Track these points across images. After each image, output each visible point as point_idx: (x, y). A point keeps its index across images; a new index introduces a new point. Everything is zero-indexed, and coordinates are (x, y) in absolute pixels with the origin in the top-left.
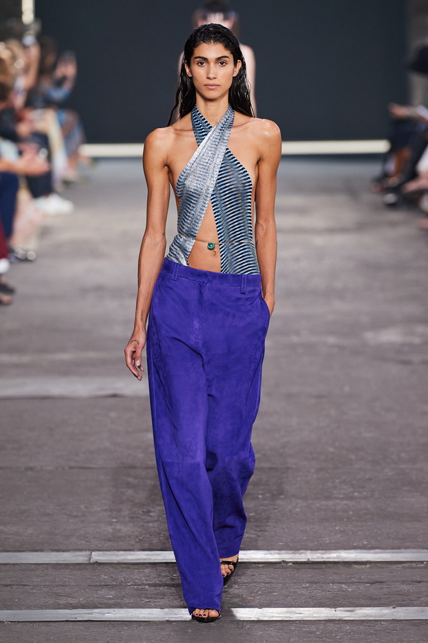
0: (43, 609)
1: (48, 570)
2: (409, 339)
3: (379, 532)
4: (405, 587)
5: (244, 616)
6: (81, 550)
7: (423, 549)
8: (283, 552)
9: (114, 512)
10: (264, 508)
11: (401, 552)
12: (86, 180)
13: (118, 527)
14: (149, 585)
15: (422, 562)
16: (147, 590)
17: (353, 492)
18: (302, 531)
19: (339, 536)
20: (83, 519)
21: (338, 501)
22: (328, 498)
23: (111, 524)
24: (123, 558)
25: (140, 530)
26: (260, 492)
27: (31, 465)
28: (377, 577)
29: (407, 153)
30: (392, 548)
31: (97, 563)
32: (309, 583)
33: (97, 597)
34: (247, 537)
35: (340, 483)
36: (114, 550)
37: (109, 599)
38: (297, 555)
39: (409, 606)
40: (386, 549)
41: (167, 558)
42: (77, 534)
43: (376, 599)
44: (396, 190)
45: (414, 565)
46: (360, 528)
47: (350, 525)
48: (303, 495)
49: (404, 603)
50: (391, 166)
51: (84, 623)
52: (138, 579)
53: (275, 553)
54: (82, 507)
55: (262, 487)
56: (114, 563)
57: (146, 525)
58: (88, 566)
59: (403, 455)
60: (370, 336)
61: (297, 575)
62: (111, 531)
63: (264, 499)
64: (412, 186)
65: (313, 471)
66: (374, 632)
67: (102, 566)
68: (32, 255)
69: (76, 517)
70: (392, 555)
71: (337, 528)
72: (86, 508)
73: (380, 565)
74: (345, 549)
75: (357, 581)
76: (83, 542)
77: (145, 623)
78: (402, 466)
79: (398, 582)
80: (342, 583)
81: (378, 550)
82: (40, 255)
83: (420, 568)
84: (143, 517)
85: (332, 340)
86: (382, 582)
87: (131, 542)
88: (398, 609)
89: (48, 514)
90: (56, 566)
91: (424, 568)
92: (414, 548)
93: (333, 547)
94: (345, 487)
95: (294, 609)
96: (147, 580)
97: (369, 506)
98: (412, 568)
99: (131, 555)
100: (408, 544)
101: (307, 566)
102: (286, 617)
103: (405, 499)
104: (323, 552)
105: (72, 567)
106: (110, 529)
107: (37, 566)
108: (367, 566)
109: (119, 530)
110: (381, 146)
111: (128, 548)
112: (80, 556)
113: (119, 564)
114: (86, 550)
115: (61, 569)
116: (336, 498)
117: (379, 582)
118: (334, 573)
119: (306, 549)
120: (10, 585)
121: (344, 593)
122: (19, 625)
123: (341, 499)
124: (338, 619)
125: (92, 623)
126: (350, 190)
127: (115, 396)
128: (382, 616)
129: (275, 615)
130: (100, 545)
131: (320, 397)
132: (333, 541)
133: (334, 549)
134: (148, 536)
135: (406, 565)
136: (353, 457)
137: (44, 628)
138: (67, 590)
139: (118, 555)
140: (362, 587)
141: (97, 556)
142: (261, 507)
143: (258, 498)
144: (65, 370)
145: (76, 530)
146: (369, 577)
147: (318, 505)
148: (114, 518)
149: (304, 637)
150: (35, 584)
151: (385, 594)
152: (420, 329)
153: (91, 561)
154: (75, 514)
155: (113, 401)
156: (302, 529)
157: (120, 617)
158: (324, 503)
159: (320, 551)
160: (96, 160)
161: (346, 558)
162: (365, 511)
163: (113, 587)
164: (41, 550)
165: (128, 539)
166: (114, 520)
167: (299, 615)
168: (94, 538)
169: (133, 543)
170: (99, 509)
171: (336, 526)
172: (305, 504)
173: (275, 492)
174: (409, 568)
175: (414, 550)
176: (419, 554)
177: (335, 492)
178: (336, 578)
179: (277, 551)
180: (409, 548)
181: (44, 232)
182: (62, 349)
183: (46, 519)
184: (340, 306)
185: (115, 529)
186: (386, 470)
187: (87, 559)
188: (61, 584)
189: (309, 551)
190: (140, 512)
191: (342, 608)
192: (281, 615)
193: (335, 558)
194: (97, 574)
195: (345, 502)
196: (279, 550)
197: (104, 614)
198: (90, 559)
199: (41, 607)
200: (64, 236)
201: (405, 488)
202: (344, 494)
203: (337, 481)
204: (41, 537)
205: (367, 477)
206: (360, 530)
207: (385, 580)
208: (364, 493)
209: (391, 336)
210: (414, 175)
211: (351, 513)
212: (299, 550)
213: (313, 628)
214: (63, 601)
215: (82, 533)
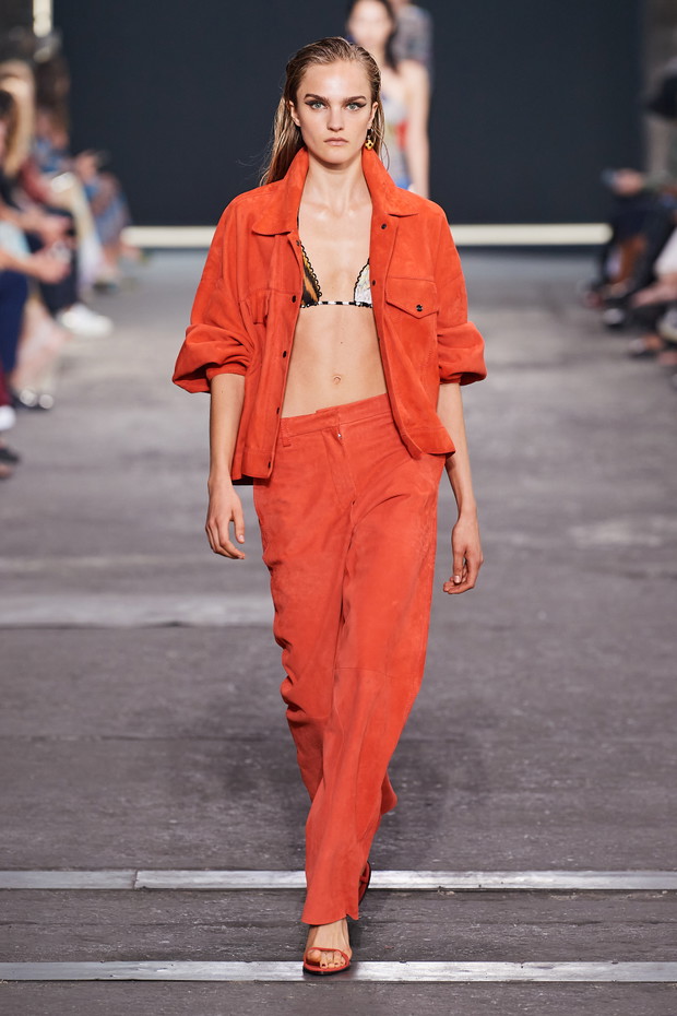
0: (59, 961)
1: (67, 898)
2: (641, 539)
3: (592, 843)
4: (633, 931)
5: (377, 974)
6: (120, 869)
7: (661, 870)
8: (440, 873)
9: (173, 809)
10: (411, 804)
11: (625, 876)
12: (132, 283)
13: (179, 832)
14: (227, 924)
15: (660, 891)
16: (224, 932)
17: (551, 780)
18: (469, 841)
19: (528, 849)
20: (123, 819)
21: (527, 794)
22: (512, 789)
23: (168, 826)
24: (186, 881)
25: (213, 837)
26: (405, 779)
27: (43, 732)
28: (587, 915)
29: (640, 244)
30: (612, 870)
31: (146, 890)
32: (482, 923)
33: (145, 943)
34: (383, 850)
35: (529, 764)
36: (172, 869)
37: (165, 945)
38: (463, 879)
39: (638, 960)
40: (604, 869)
41: (256, 881)
42: (115, 843)
43: (586, 949)
44: (622, 303)
45: (647, 895)
46: (561, 837)
47: (546, 832)
48: (472, 784)
49: (631, 955)
50: (615, 266)
51: (125, 984)
52: (211, 916)
53: (427, 876)
54: (123, 799)
55: (407, 771)
56: (172, 889)
57: (222, 829)
58: (131, 894)
59: (631, 722)
60: (580, 534)
61: (461, 910)
62: (168, 838)
63: (410, 790)
64: (647, 297)
65: (488, 745)
66: (583, 1002)
67: (152, 894)
68: (46, 401)
69: (112, 815)
70: (612, 879)
71: (526, 836)
72: (128, 801)
73: (592, 895)
74: (539, 870)
75: (556, 920)
76: (123, 856)
77: (222, 985)
78: (631, 739)
79: (622, 922)
80: (533, 923)
81: (590, 872)
82: (60, 401)
83: (657, 900)
84: (219, 818)
85: (519, 539)
86: (596, 922)
87: (199, 857)
88: (622, 965)
89: (68, 811)
90: (81, 893)
91: (664, 900)
92: (647, 869)
93: (518, 867)
94: (539, 772)
95: (456, 964)
96: (224, 918)
97: (576, 802)
98: (643, 900)
99: (199, 876)
100: (638, 862)
101: (478, 895)
102: (444, 977)
103: (632, 791)
104: (503, 873)
105: (105, 895)
106: (166, 836)
107: (51, 893)
108: (573, 897)
109: (181, 838)
110: (597, 234)
111: (195, 865)
112: (118, 877)
113: (180, 890)
114: (127, 868)
115: (88, 897)
116: (525, 790)
117: (592, 923)
118: (521, 908)
119: (477, 869)
120: (7, 923)
121: (535, 939)
122: (21, 987)
123: (533, 790)
124: (526, 979)
125: (137, 983)
126: (550, 302)
127: (175, 625)
128: (595, 976)
129: (426, 973)
130: (150, 861)
131: (499, 629)
132: (519, 856)
133: (520, 870)
134: (227, 847)
135: (635, 896)
136: (551, 724)
137: (61, 991)
138: (98, 931)
139: (178, 877)
140: (563, 930)
141: (146, 879)
142: (406, 803)
143: (402, 788)
144: (97, 584)
145: (111, 836)
146: (576, 914)
147: (495, 800)
148: (172, 818)
149: (473, 1009)
150: (47, 921)
151: (600, 942)
152: (659, 522)
153: (137, 886)
154: (111, 811)
155: (173, 632)
156: (470, 837)
157: (181, 975)
158: (505, 796)
159: (498, 873)
160: (148, 252)
161: (538, 884)
162: (568, 810)
163: (171, 927)
164: (57, 869)
165: (194, 851)
166: (174, 821)
167: (464, 973)
168: (141, 849)
169: (203, 857)
170: (149, 804)
171: (524, 834)
172: (474, 798)
173: (428, 779)
174: (638, 900)
175: (648, 872)
176: (654, 879)
177: (523, 779)
178: (524, 914)
179: (430, 872)
180: (639, 869)
181: (65, 366)
182: (94, 551)
183: (66, 818)
184: (531, 485)
185: (173, 836)
186: (604, 746)
187: (129, 882)
188: (88, 921)
189: (481, 873)
190: (215, 809)
191: (532, 964)
192: (435, 974)
193: (521, 884)
194: (145, 906)
195: (537, 796)
196: (433, 870)
197: (155, 970)
198: (134, 883)
199: (56, 958)
200: (97, 372)
201: (633, 774)
202: (537, 783)
203: (527, 762)
204: (56, 846)
205: (574, 756)
206: (562, 840)
207: (600, 919)
208: (569, 782)
209: (613, 534)
210: (650, 279)
211: (547, 812)
212: (465, 870)
213: (487, 994)
214: (90, 949)
215: (122, 841)
